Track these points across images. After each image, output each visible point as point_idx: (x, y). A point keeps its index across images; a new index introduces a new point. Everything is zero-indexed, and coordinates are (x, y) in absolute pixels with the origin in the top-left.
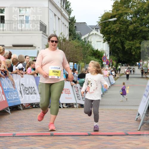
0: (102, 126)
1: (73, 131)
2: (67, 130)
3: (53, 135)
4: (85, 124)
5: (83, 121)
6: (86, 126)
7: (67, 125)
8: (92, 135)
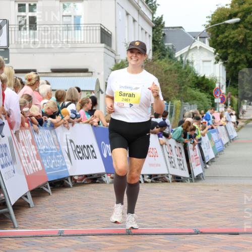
0: (218, 215)
1: (167, 225)
2: (156, 224)
3: (130, 233)
4: (188, 213)
5: (185, 207)
6: (189, 216)
7: (155, 214)
8: (202, 233)
